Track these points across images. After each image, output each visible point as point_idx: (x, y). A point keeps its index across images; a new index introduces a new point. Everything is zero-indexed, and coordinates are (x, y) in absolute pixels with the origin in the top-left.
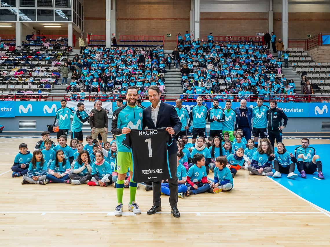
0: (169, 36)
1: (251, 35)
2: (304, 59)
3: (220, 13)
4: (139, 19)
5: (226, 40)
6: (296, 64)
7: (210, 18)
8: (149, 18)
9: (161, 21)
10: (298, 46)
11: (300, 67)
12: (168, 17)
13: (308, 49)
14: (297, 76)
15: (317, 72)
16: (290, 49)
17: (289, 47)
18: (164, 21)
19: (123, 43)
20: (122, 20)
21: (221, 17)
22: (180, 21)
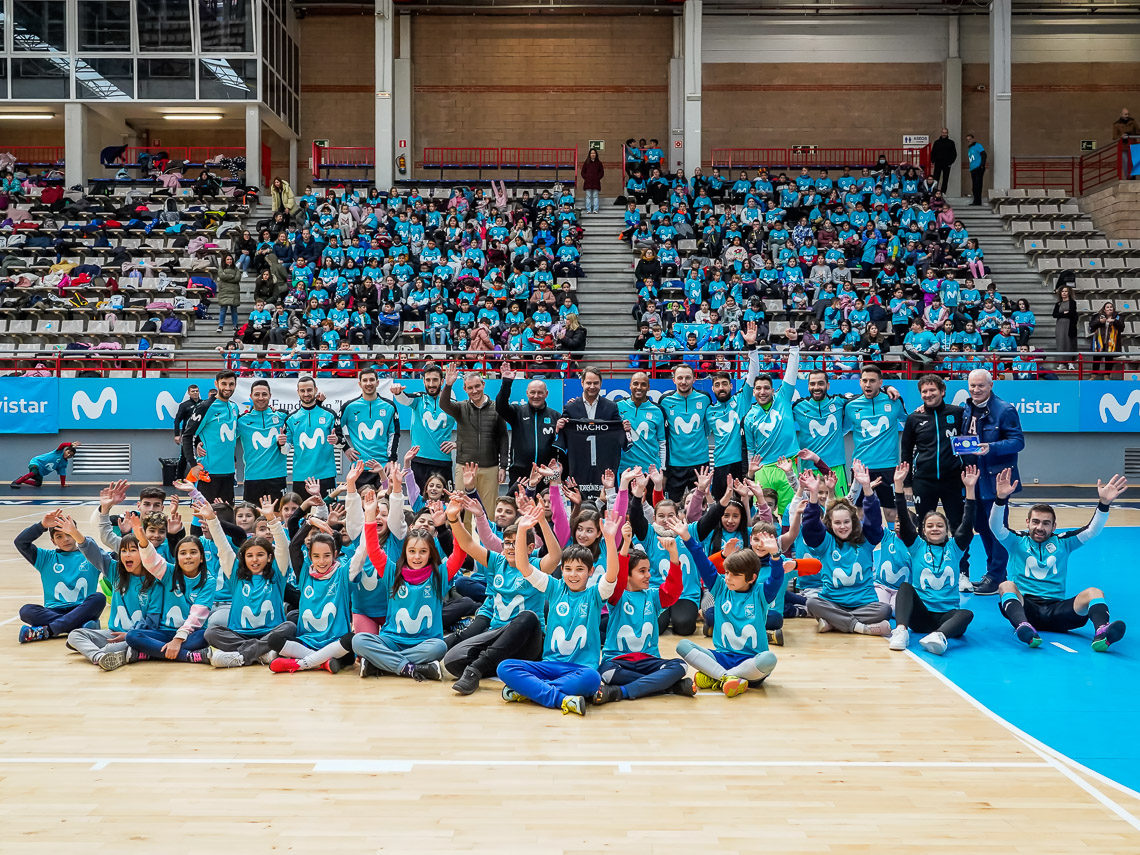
1: (883, 142)
2: (1068, 227)
3: (775, 66)
4: (491, 89)
5: (795, 160)
6: (1039, 244)
7: (738, 83)
8: (526, 87)
9: (570, 95)
10: (1047, 181)
11: (1052, 254)
12: (592, 82)
13: (1081, 190)
14: (1042, 288)
15: (1111, 274)
16: (1020, 193)
17: (1015, 185)
18: (579, 95)
19: (435, 175)
20: (434, 94)
21: (778, 82)
22: (636, 96)
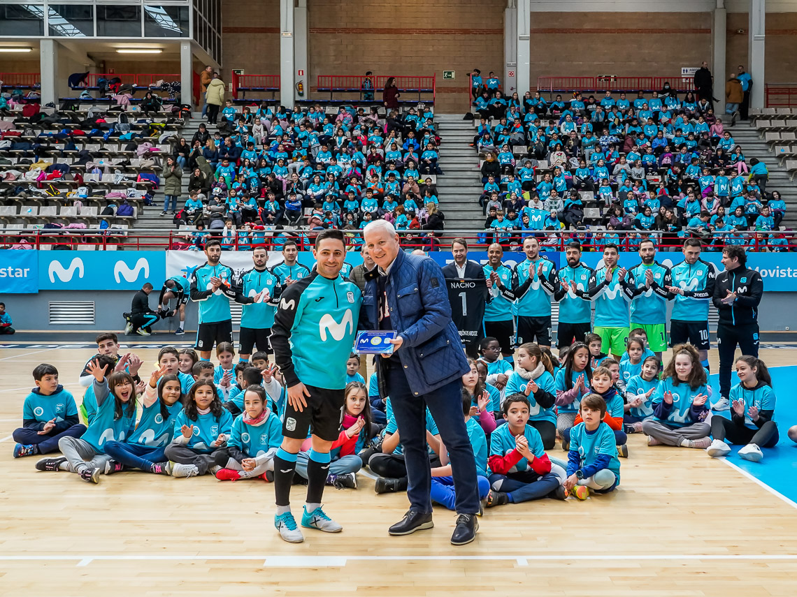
0: (448, 77)
1: (667, 72)
3: (585, 14)
4: (368, 31)
5: (601, 86)
6: (786, 150)
7: (556, 28)
8: (395, 30)
9: (428, 36)
10: (792, 102)
12: (446, 26)
14: (789, 183)
16: (771, 111)
17: (767, 105)
18: (437, 36)
19: (326, 97)
20: (325, 35)
21: (587, 26)
22: (479, 37)
